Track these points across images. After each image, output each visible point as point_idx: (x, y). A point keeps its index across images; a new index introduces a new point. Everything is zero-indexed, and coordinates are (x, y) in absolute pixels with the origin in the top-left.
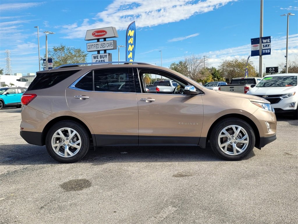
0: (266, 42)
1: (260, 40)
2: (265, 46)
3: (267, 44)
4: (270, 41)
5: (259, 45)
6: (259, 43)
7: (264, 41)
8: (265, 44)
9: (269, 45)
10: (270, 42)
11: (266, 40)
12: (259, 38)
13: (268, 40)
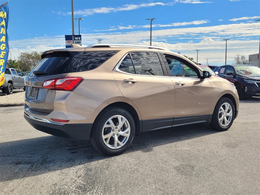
0: (77, 39)
1: (73, 37)
2: (77, 42)
3: (78, 41)
4: (81, 38)
5: (72, 41)
6: (72, 40)
7: (76, 38)
8: (77, 41)
9: (80, 42)
10: (81, 40)
11: (78, 38)
12: (71, 36)
13: (79, 38)
